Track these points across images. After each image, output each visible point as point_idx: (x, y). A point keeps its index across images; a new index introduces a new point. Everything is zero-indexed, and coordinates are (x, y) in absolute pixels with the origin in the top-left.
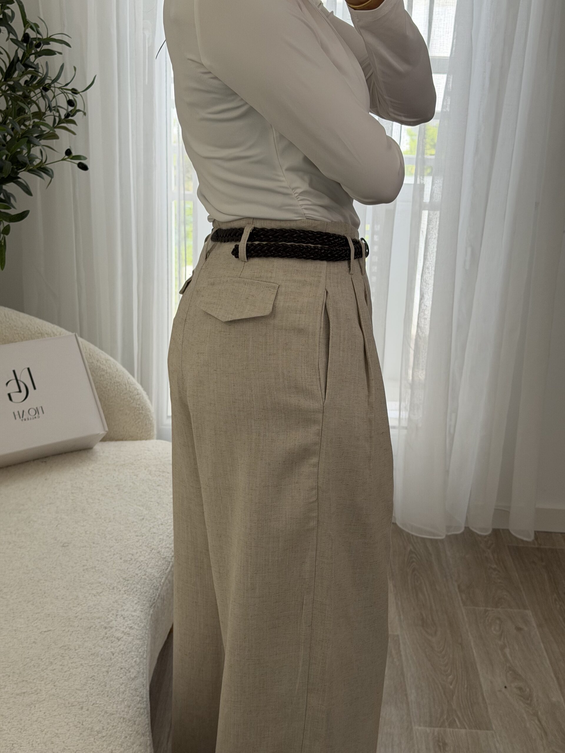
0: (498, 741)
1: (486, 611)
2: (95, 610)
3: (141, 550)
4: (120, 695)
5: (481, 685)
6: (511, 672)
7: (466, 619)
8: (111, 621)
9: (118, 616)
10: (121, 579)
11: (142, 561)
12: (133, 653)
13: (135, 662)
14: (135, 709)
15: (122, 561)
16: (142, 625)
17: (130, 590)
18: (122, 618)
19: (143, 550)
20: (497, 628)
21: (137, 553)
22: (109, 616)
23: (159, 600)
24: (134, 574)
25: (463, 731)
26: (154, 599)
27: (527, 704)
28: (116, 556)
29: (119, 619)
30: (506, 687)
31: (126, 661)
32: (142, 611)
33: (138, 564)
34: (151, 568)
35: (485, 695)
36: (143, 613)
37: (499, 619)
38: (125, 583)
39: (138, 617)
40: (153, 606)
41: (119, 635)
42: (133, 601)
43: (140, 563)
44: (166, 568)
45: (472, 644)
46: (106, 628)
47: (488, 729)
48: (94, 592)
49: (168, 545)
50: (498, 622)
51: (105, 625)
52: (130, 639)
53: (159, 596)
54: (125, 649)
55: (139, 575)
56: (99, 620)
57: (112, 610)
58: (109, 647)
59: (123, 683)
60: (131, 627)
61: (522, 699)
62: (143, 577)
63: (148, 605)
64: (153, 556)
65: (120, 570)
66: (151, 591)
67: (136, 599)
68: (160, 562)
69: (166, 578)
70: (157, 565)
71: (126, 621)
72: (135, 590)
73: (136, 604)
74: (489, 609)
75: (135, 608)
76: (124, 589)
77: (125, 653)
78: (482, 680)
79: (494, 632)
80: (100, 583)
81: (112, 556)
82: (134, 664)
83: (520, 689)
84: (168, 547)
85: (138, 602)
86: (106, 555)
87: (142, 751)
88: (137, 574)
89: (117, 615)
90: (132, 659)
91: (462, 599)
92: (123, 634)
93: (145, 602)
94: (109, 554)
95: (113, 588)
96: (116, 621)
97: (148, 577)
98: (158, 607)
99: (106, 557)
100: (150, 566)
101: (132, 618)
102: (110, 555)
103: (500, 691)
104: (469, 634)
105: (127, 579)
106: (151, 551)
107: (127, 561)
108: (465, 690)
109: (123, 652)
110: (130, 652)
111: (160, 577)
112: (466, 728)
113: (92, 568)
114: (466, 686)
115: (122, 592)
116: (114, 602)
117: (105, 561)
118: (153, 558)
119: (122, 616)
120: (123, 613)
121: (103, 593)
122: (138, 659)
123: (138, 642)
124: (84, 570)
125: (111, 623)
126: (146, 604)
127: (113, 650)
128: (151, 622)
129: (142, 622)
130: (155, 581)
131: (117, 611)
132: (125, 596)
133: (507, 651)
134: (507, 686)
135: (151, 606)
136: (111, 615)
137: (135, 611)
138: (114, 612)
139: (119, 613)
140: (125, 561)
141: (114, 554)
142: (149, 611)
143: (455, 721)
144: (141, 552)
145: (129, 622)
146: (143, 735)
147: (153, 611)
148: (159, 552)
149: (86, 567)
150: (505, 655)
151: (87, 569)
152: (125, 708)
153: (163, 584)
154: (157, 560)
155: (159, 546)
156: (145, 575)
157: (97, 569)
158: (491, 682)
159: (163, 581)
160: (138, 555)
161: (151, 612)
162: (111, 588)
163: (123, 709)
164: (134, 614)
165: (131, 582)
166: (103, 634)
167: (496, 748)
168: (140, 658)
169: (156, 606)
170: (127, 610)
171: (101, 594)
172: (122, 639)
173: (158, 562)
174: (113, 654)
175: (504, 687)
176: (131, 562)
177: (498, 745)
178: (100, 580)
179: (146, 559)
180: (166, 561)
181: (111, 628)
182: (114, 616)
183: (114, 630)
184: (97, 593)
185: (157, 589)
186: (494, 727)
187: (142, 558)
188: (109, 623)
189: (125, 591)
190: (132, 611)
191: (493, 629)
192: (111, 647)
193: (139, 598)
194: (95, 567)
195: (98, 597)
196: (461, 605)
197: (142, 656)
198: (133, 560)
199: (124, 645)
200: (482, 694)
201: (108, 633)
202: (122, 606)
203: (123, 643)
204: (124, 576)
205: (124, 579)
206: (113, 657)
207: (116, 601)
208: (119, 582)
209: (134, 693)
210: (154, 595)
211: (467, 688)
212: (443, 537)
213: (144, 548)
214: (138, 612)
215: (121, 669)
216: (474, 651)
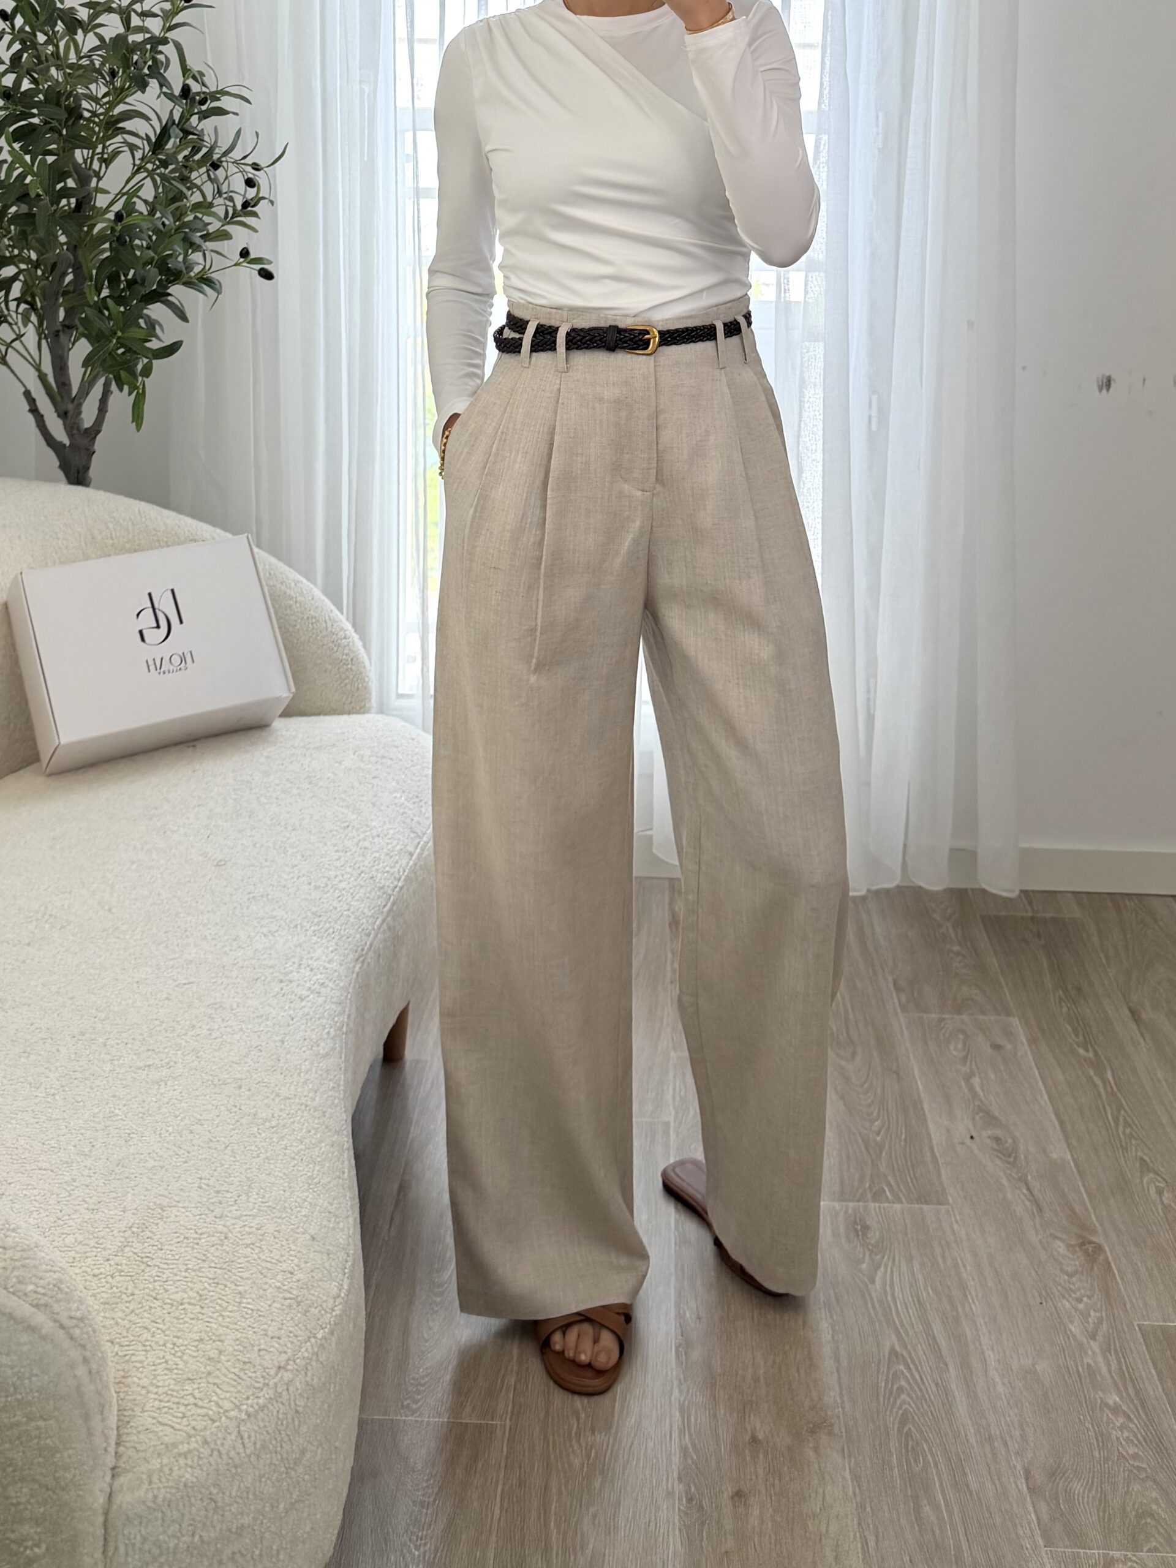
0: (957, 1221)
1: (941, 1020)
2: (265, 956)
3: (343, 873)
4: (302, 1074)
5: (929, 1135)
6: (981, 1114)
7: (906, 1033)
8: (291, 972)
9: (302, 967)
10: (309, 914)
11: (344, 889)
12: (324, 1021)
13: (328, 1033)
14: (325, 1096)
15: (312, 887)
16: (342, 984)
17: (323, 930)
18: (308, 969)
19: (347, 873)
20: (960, 1046)
21: (336, 876)
22: (287, 966)
23: (371, 954)
24: (331, 908)
25: (897, 1206)
26: (363, 950)
27: (1009, 1163)
28: (301, 880)
29: (302, 971)
30: (972, 1137)
31: (314, 1030)
32: (341, 965)
33: (337, 893)
34: (358, 900)
35: (936, 1150)
36: (343, 967)
37: (963, 1032)
38: (316, 920)
39: (335, 971)
40: (361, 959)
41: (305, 993)
42: (327, 948)
43: (340, 891)
44: (384, 903)
45: (916, 1072)
46: (281, 981)
47: (939, 1203)
48: (265, 930)
49: (387, 869)
50: (961, 1037)
51: (281, 977)
52: (321, 1000)
53: (371, 945)
54: (311, 1014)
55: (339, 909)
56: (271, 970)
57: (293, 956)
58: (287, 1008)
59: (306, 1060)
60: (323, 984)
61: (999, 1155)
62: (345, 913)
63: (351, 956)
64: (362, 883)
65: (306, 900)
66: (358, 936)
67: (333, 944)
68: (373, 894)
69: (384, 921)
70: (368, 898)
71: (315, 975)
72: (331, 931)
73: (332, 952)
74: (946, 1016)
75: (330, 958)
76: (312, 928)
77: (311, 1019)
78: (931, 1126)
79: (954, 1053)
80: (275, 917)
81: (295, 880)
82: (325, 1036)
83: (997, 1140)
84: (388, 872)
85: (336, 949)
86: (286, 877)
87: (335, 1154)
88: (335, 908)
89: (300, 965)
90: (324, 1030)
91: (900, 1002)
92: (309, 993)
93: (346, 952)
94: (291, 875)
95: (296, 926)
96: (298, 972)
97: (353, 913)
98: (369, 964)
99: (286, 880)
100: (357, 897)
101: (325, 971)
102: (292, 878)
103: (963, 1143)
104: (911, 1055)
105: (318, 914)
106: (360, 875)
107: (319, 887)
108: (903, 1143)
109: (308, 1017)
110: (319, 1019)
111: (372, 916)
112: (901, 1202)
113: (262, 896)
114: (903, 1137)
115: (310, 932)
116: (296, 946)
117: (284, 887)
118: (362, 886)
119: (308, 966)
120: (310, 962)
121: (280, 932)
122: (332, 1030)
123: (333, 1006)
124: (249, 899)
125: (290, 975)
126: (348, 954)
127: (291, 1012)
128: (357, 986)
129: (342, 981)
130: (364, 920)
131: (301, 959)
132: (315, 939)
133: (976, 1081)
134: (974, 1135)
135: (358, 959)
136: (290, 963)
137: (330, 962)
138: (296, 960)
139: (304, 962)
140: (316, 888)
141: (299, 877)
142: (354, 967)
143: (884, 1191)
144: (343, 875)
145: (319, 976)
146: (338, 1133)
147: (360, 968)
148: (372, 878)
149: (252, 895)
150: (971, 1089)
151: (254, 897)
152: (309, 1092)
153: (379, 928)
154: (369, 889)
155: (374, 869)
156: (348, 910)
157: (270, 897)
158: (948, 1130)
159: (377, 923)
160: (337, 879)
161: (357, 969)
162: (292, 926)
163: (305, 1093)
164: (328, 966)
165: (325, 919)
166: (277, 989)
167: (953, 1231)
168: (335, 1030)
169: (366, 962)
170: (317, 959)
171: (276, 934)
172: (308, 999)
173: (370, 892)
174: (293, 1019)
175: (969, 1136)
176: (326, 889)
177: (956, 1227)
178: (274, 913)
179: (350, 885)
180: (384, 893)
181: (291, 982)
182: (296, 966)
183: (294, 984)
184: (270, 932)
185: (369, 935)
186: (951, 1201)
187: (343, 885)
188: (286, 974)
189: (314, 931)
190: (325, 961)
191: (952, 1047)
192: (290, 1008)
193: (337, 944)
194: (268, 895)
195: (271, 937)
196: (899, 1011)
197: (340, 1029)
198: (330, 886)
199: (311, 1008)
200: (932, 1149)
201: (285, 989)
202: (309, 953)
203: (309, 1004)
204: (314, 909)
205: (313, 914)
206: (291, 1022)
207: (300, 945)
208: (305, 918)
209: (324, 1076)
210: (364, 942)
211: (905, 1140)
212: (863, 892)
213: (348, 870)
214: (335, 964)
215: (305, 1039)
216: (919, 1083)
